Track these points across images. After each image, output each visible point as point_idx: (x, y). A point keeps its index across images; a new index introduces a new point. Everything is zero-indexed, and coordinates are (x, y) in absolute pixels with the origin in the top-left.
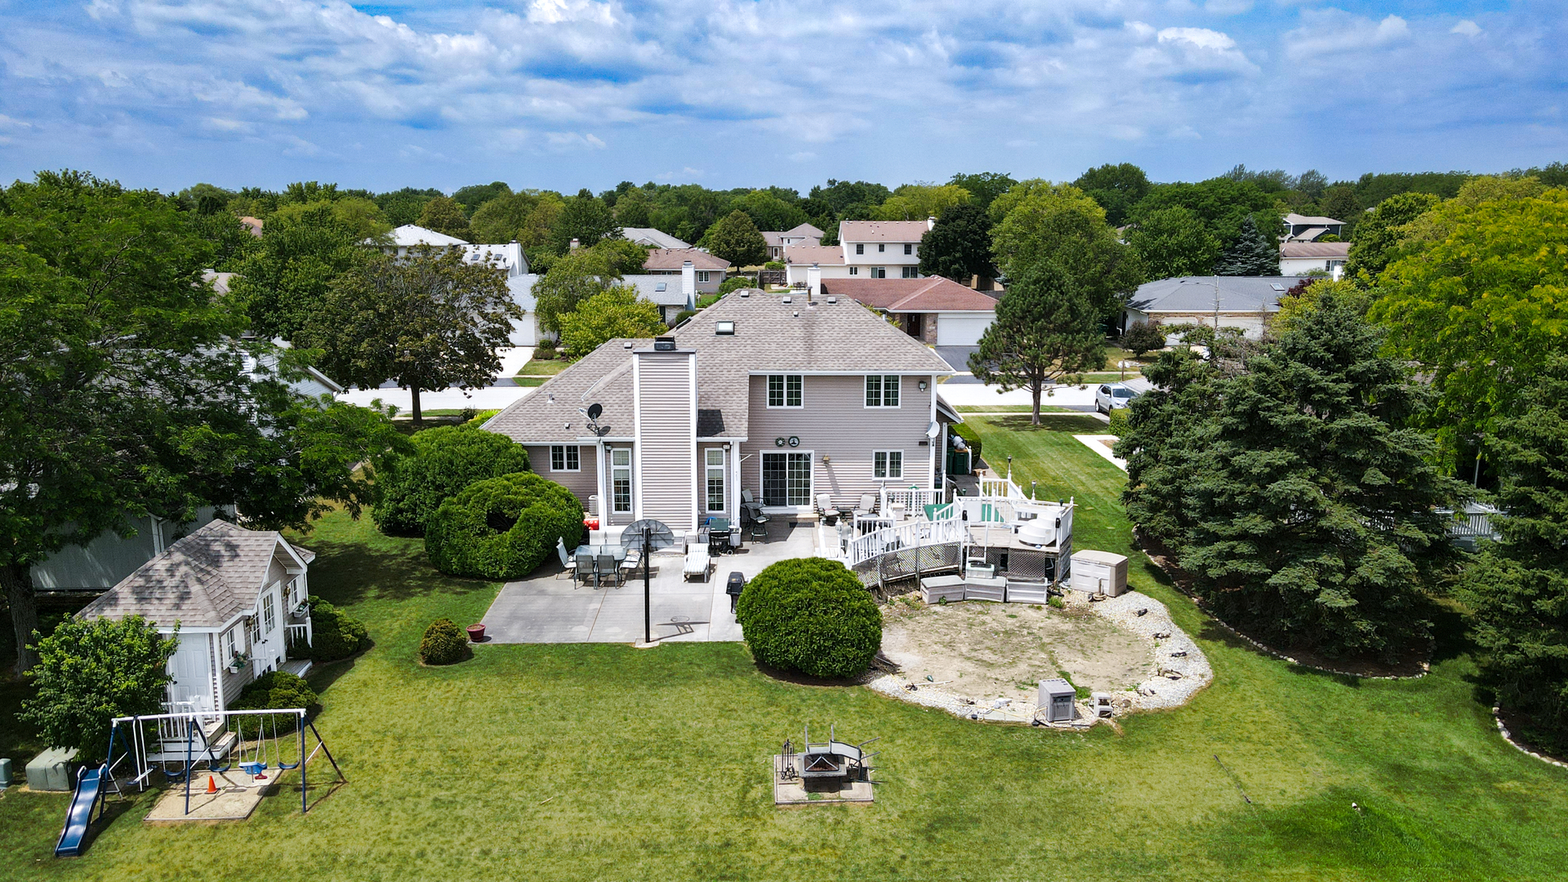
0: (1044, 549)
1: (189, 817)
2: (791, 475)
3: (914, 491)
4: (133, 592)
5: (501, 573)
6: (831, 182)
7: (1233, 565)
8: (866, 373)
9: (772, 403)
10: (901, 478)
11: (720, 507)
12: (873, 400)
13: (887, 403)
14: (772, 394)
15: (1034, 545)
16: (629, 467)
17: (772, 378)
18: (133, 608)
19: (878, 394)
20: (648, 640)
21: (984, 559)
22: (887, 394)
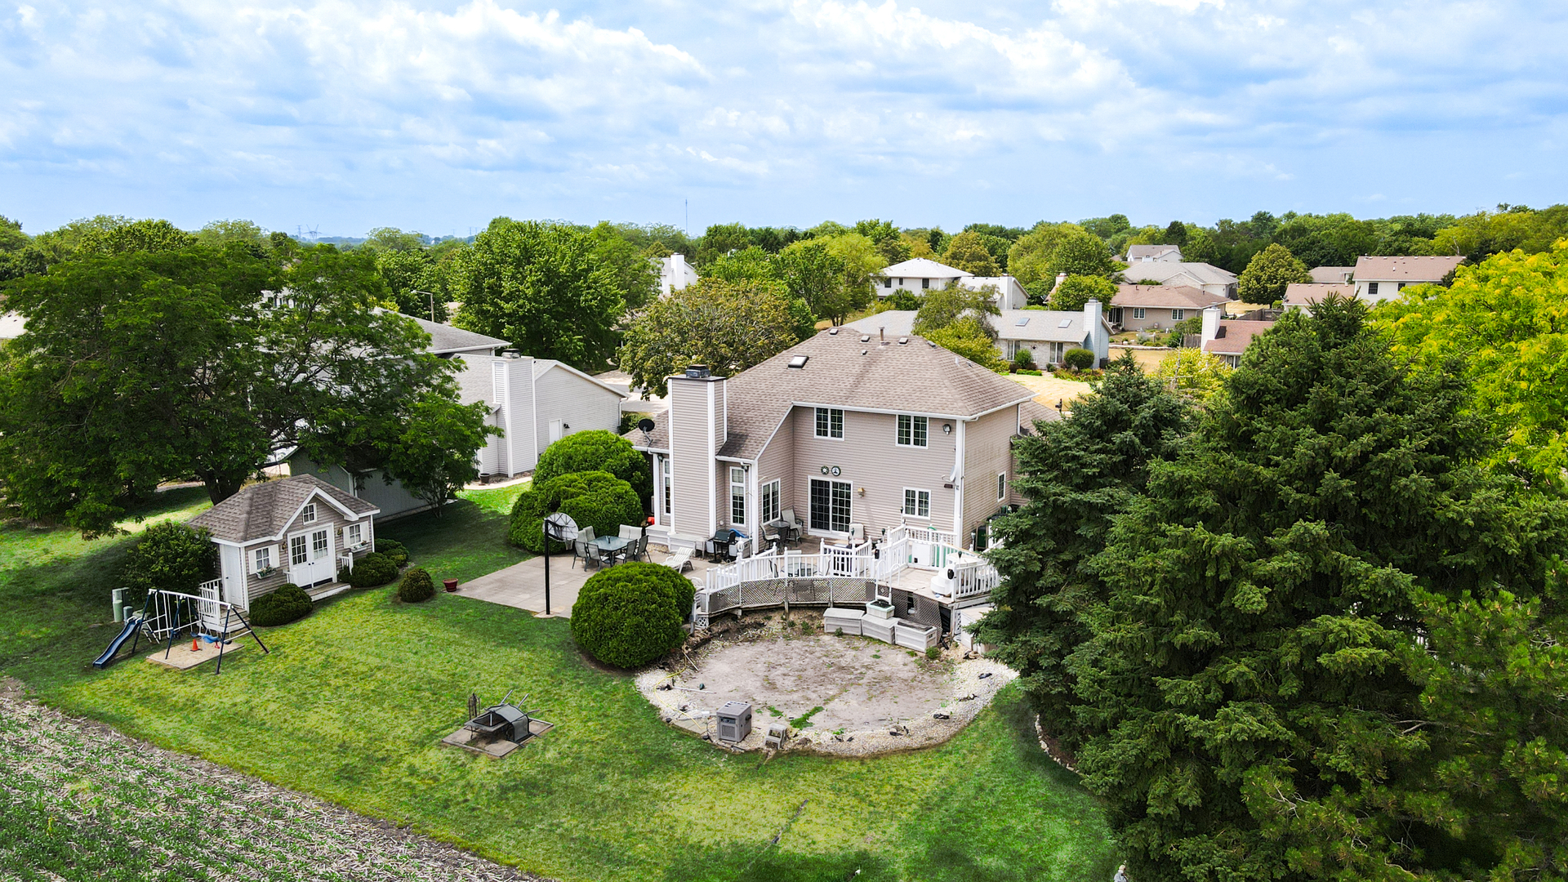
2: (835, 501)
8: (897, 412)
9: (819, 433)
10: (928, 518)
11: (742, 521)
12: (904, 439)
13: (917, 442)
14: (819, 425)
17: (819, 410)
19: (908, 434)
20: (548, 612)
22: (916, 434)
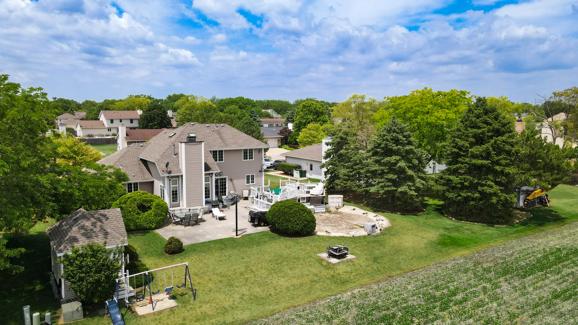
0: (321, 196)
1: (155, 310)
3: (260, 187)
4: (83, 236)
5: (153, 226)
6: (55, 98)
7: (386, 189)
8: (243, 148)
9: (214, 160)
12: (245, 158)
13: (250, 158)
15: (317, 195)
16: (177, 186)
17: (214, 151)
18: (86, 241)
19: (247, 156)
20: (237, 235)
21: (305, 201)
22: (250, 155)
